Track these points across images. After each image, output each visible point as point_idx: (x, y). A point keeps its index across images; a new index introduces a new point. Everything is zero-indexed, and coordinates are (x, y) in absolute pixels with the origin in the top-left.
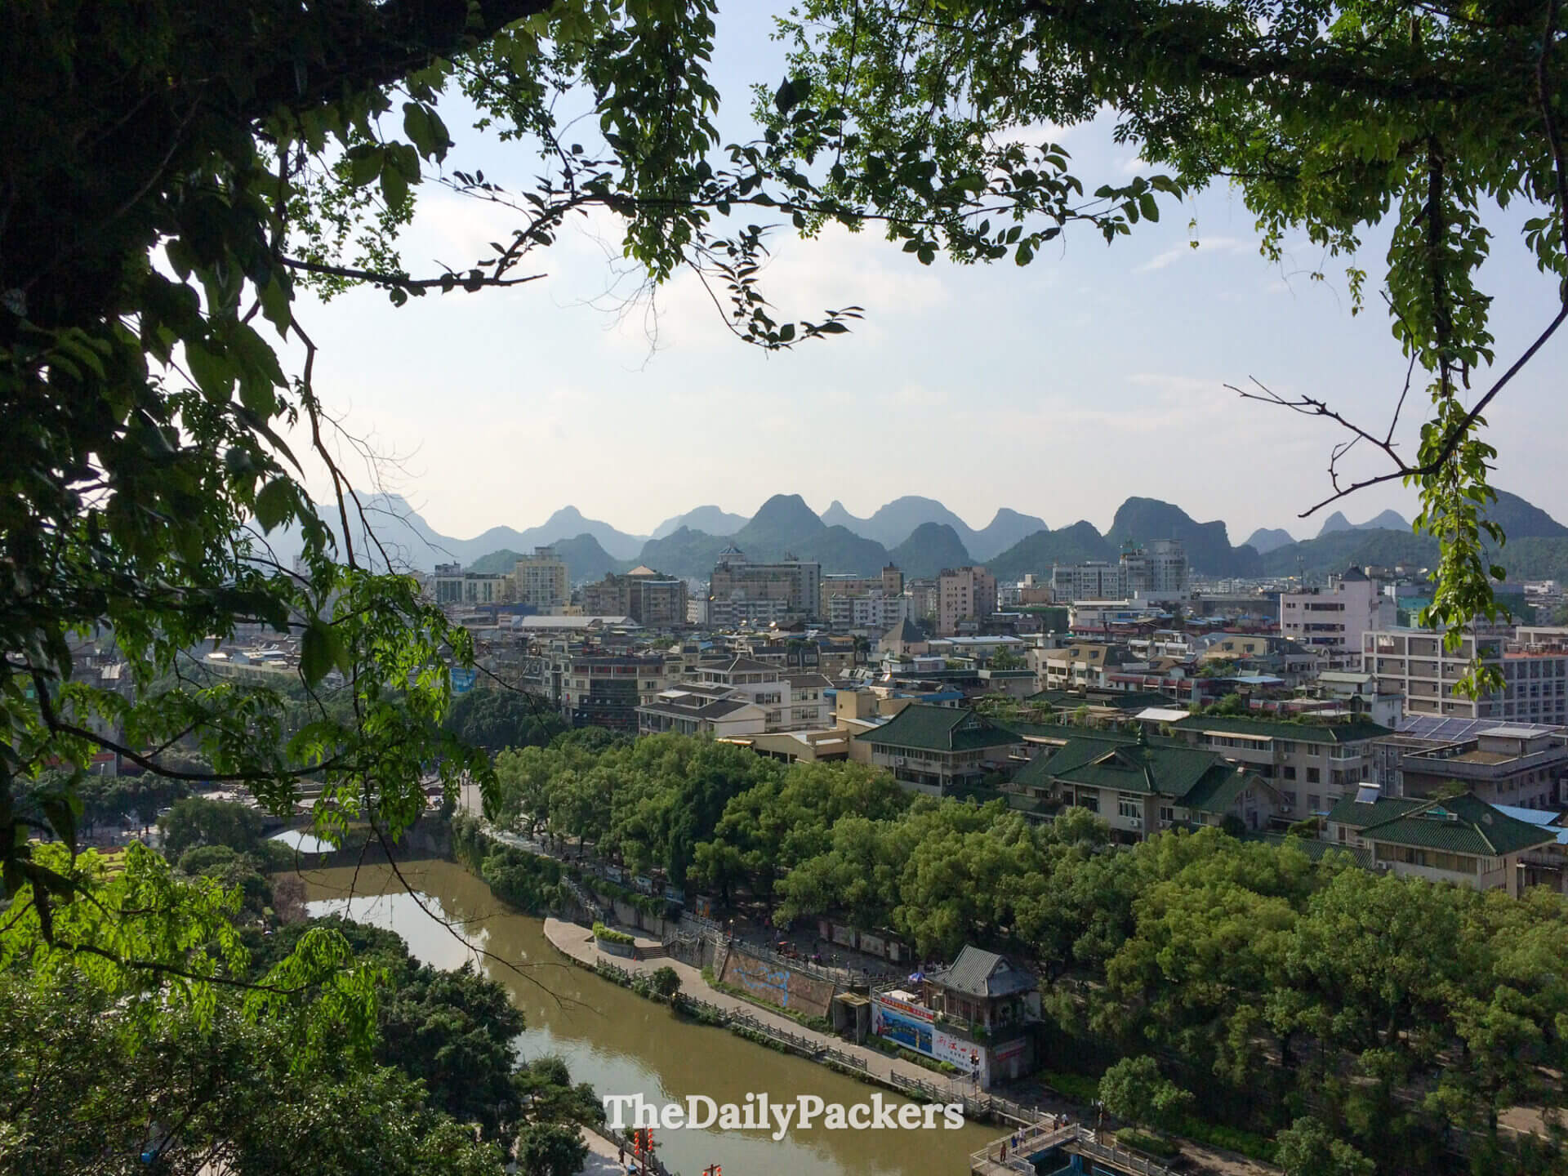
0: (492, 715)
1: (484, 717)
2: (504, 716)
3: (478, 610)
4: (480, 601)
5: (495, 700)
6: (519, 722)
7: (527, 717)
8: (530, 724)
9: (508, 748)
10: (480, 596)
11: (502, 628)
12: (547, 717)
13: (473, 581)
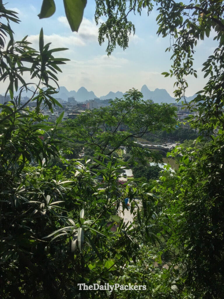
0: (183, 133)
1: (181, 133)
2: (185, 133)
3: (180, 112)
4: (180, 111)
5: (183, 130)
6: (188, 135)
7: (190, 134)
8: (190, 135)
9: (186, 139)
10: (180, 110)
11: (184, 116)
12: (193, 134)
13: (179, 107)
